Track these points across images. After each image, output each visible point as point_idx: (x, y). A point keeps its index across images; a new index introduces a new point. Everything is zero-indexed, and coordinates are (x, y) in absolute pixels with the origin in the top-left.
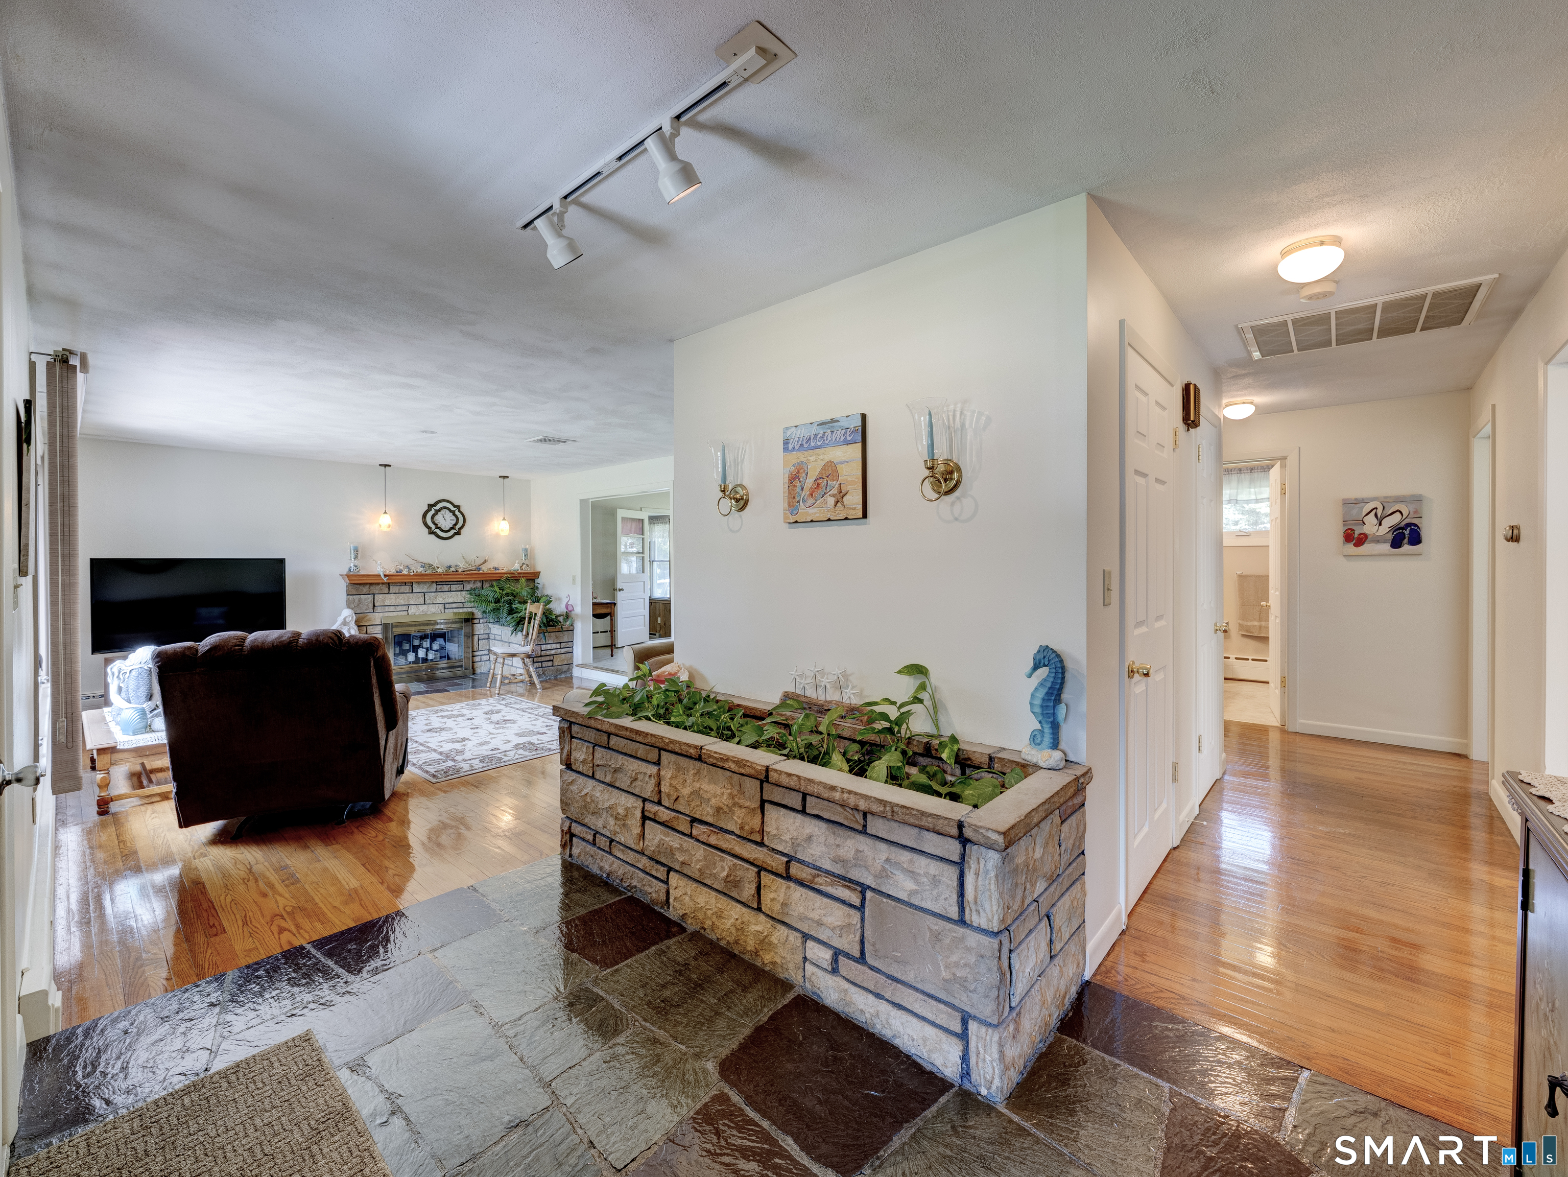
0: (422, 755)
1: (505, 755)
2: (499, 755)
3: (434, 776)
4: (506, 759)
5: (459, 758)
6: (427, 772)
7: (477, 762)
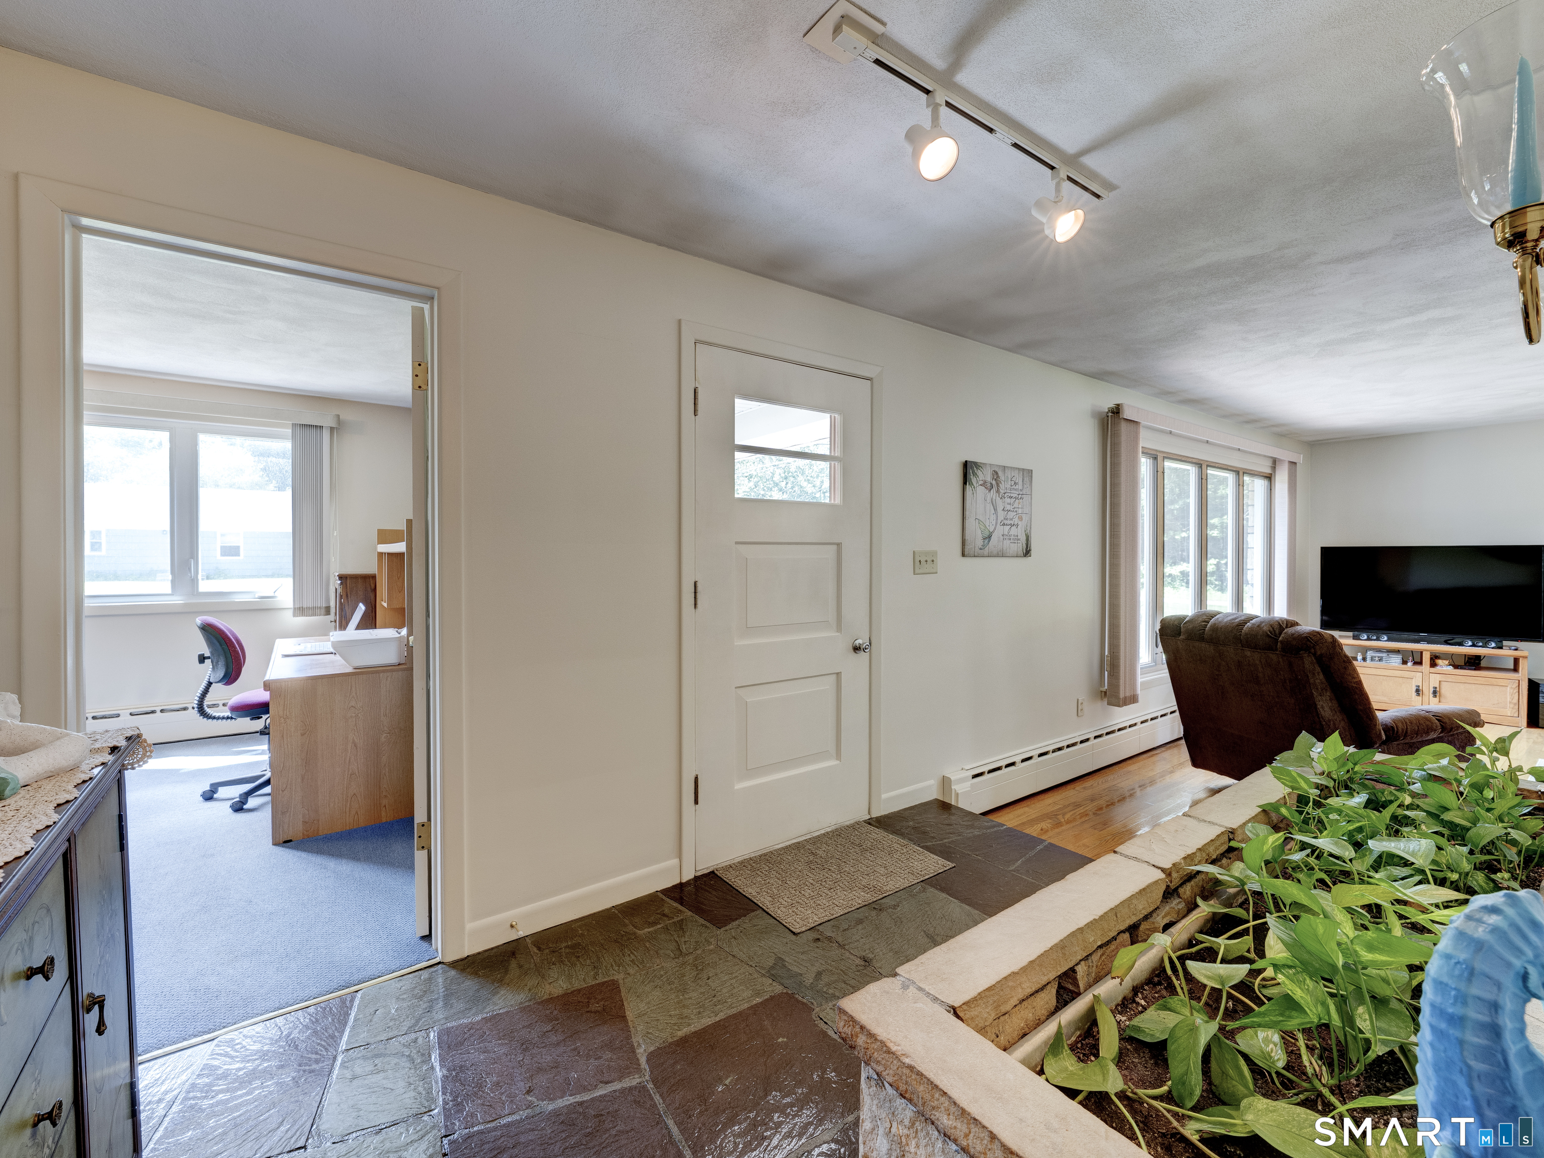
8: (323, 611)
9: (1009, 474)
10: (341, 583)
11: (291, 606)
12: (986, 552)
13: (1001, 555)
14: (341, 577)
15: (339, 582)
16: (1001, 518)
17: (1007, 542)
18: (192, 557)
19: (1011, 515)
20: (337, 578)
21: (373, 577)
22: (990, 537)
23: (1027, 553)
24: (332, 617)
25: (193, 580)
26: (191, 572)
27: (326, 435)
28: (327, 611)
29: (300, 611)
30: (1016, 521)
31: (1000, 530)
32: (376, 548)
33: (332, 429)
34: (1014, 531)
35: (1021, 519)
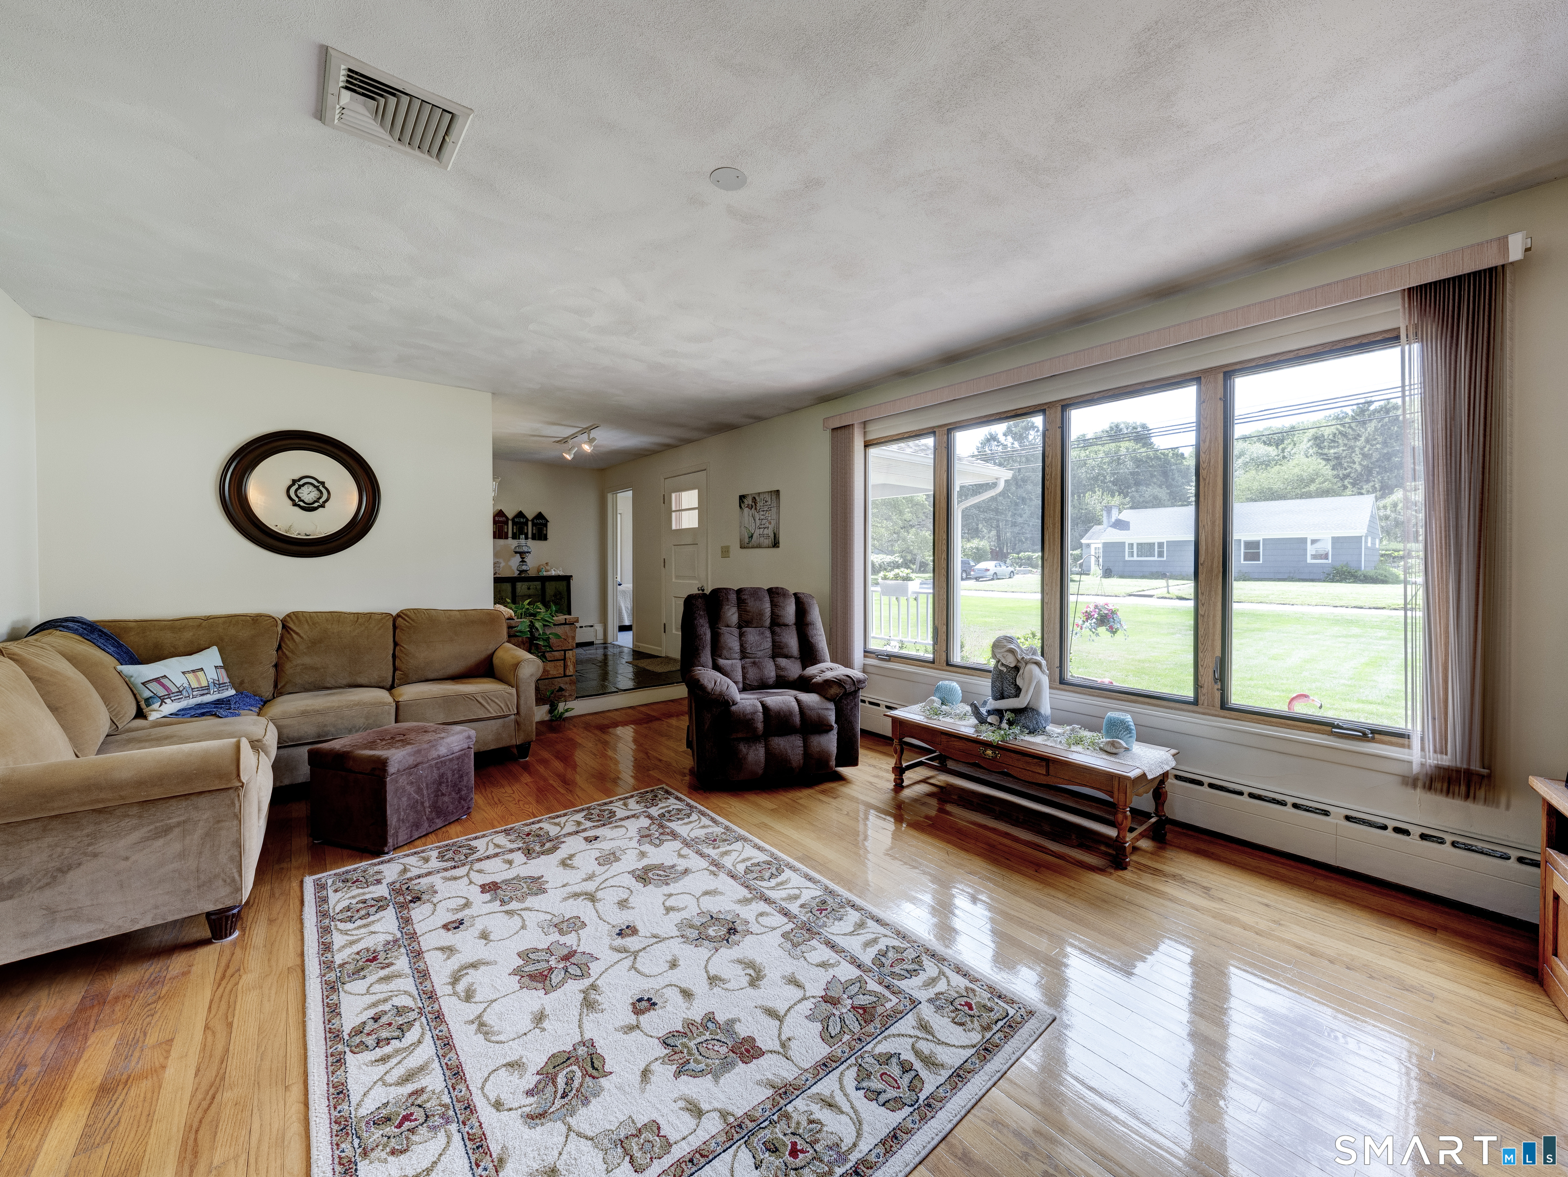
0: (701, 833)
1: (579, 823)
2: (589, 824)
3: (667, 792)
4: (579, 817)
5: (644, 822)
6: (677, 798)
7: (620, 813)
9: (762, 496)
12: (750, 545)
13: (759, 546)
16: (758, 524)
17: (762, 539)
19: (764, 522)
22: (752, 536)
23: (776, 544)
30: (767, 525)
31: (758, 532)
34: (766, 531)
35: (770, 523)
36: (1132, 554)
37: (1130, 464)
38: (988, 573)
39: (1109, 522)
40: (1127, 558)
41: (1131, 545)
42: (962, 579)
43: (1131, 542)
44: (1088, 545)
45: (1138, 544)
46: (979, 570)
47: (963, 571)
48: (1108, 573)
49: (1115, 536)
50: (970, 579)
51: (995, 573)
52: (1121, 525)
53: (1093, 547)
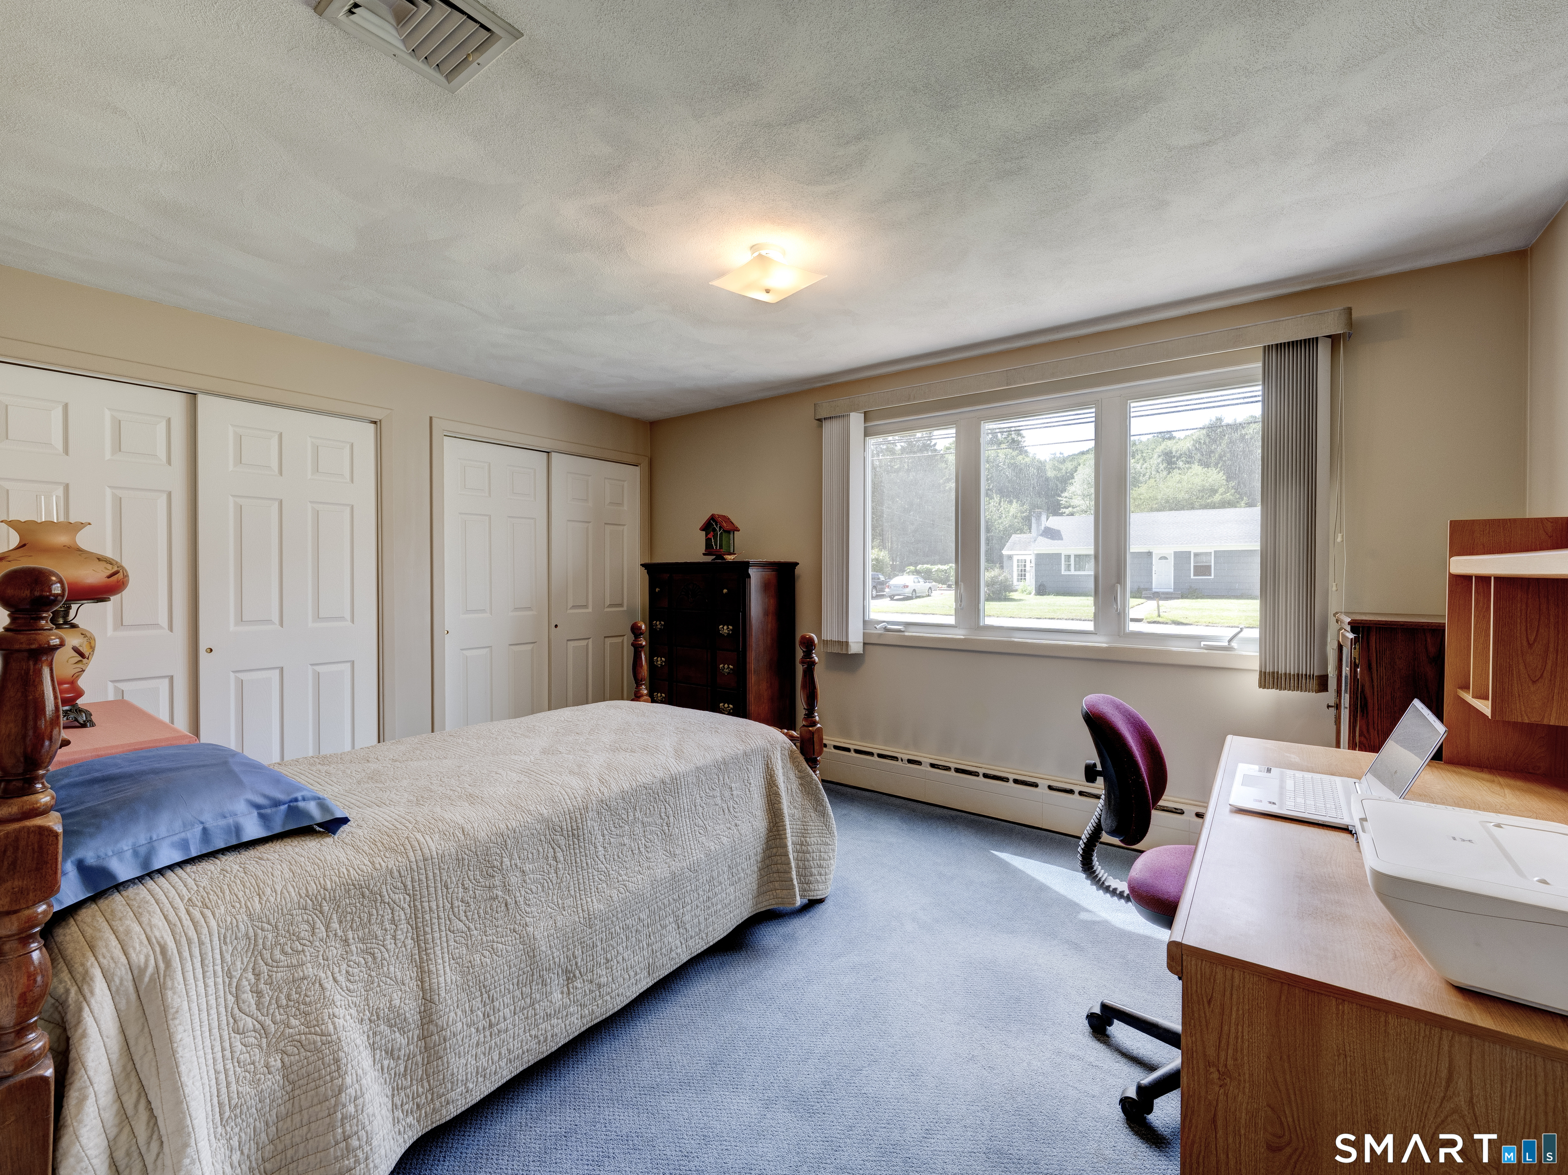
8: (1314, 684)
10: (1356, 640)
11: (1256, 666)
14: (1356, 627)
15: (1351, 636)
18: (1119, 582)
20: (1348, 628)
21: (1437, 631)
24: (1329, 696)
25: (1119, 614)
26: (1117, 604)
27: (1323, 353)
28: (1322, 684)
29: (1270, 679)
32: (1445, 565)
33: (1334, 340)
36: (1068, 568)
37: (1009, 473)
38: (907, 590)
39: (1038, 530)
40: (1063, 572)
41: (1068, 557)
42: (873, 598)
43: (1068, 553)
44: (1010, 557)
45: (1076, 556)
46: (896, 586)
47: (874, 587)
48: (1041, 590)
49: (1047, 546)
50: (882, 596)
51: (914, 590)
52: (1052, 534)
53: (1015, 559)
